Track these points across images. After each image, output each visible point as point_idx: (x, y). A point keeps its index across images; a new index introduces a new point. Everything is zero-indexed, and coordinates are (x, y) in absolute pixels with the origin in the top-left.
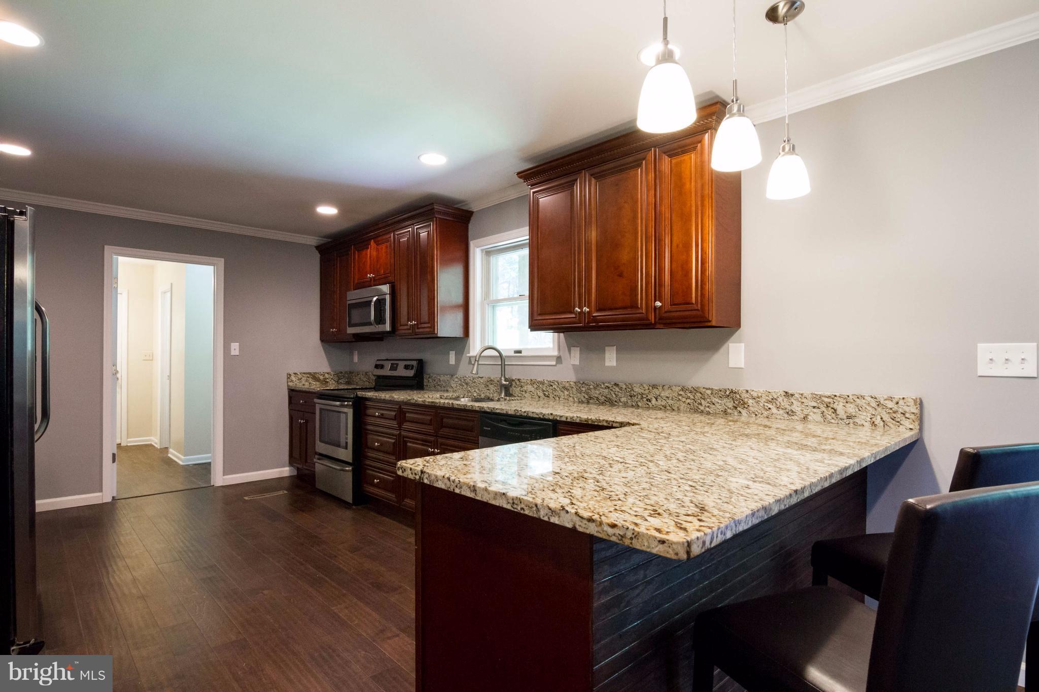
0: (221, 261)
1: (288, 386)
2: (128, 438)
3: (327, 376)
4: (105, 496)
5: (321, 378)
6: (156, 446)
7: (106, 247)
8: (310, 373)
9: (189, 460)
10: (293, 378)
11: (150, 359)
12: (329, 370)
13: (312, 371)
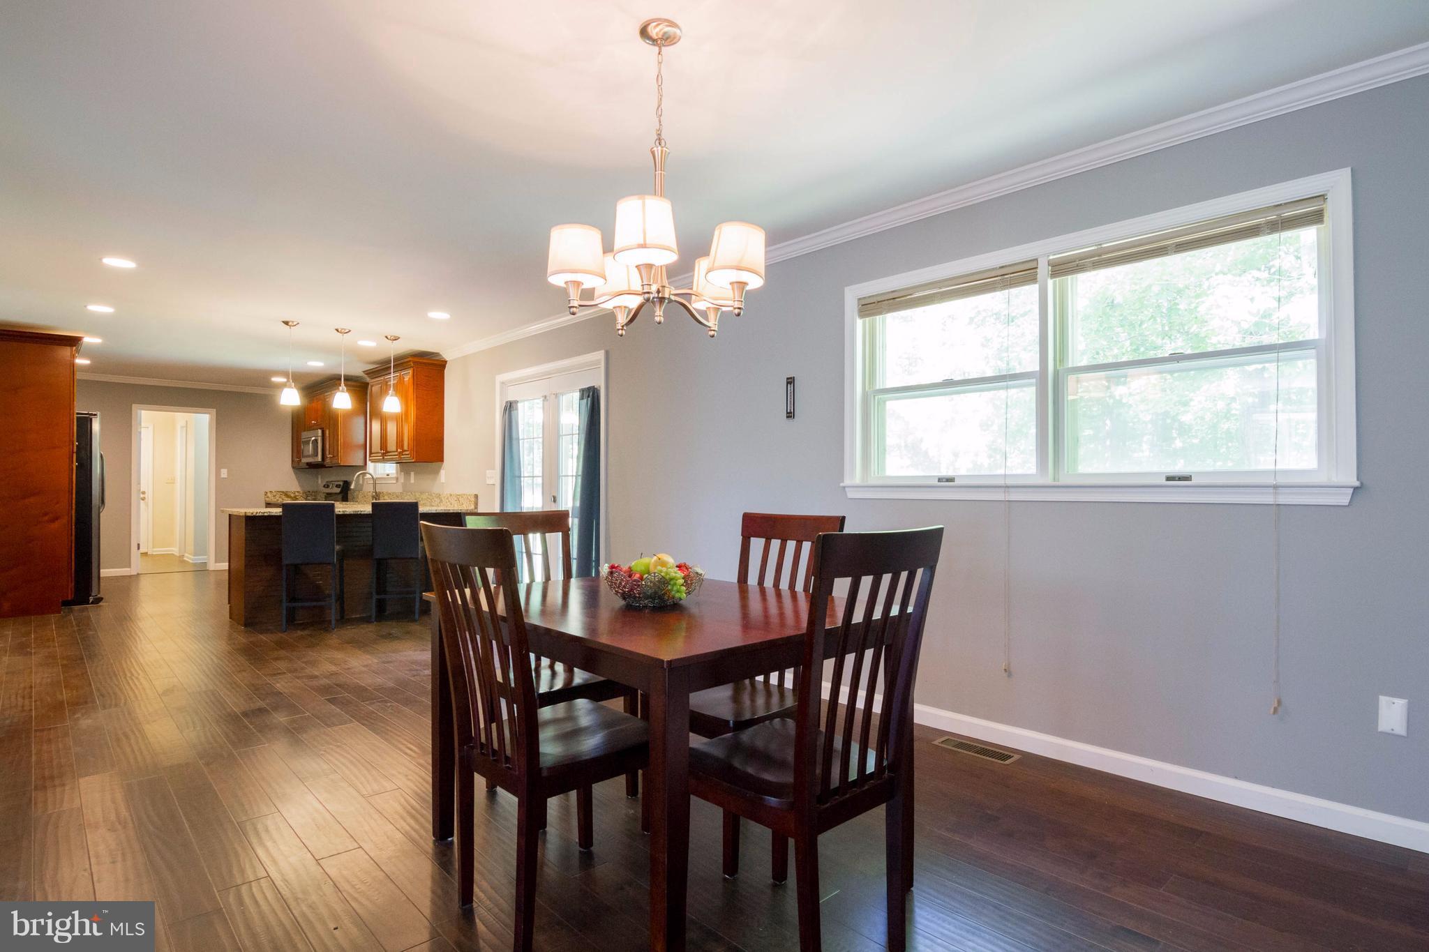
0: (214, 411)
1: (265, 500)
2: (153, 547)
3: (297, 494)
4: (132, 571)
5: (292, 495)
6: (176, 554)
7: (133, 405)
8: (283, 492)
9: (196, 560)
10: (269, 495)
11: (172, 482)
12: (299, 489)
13: (284, 490)
